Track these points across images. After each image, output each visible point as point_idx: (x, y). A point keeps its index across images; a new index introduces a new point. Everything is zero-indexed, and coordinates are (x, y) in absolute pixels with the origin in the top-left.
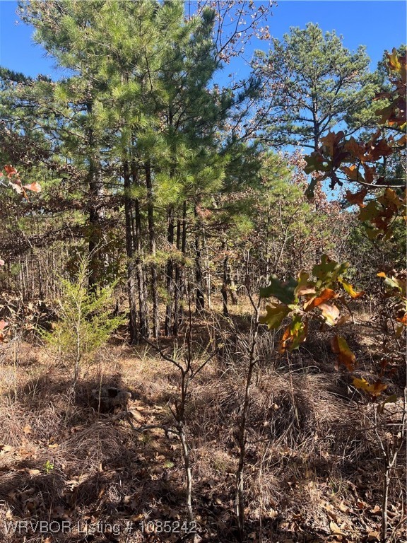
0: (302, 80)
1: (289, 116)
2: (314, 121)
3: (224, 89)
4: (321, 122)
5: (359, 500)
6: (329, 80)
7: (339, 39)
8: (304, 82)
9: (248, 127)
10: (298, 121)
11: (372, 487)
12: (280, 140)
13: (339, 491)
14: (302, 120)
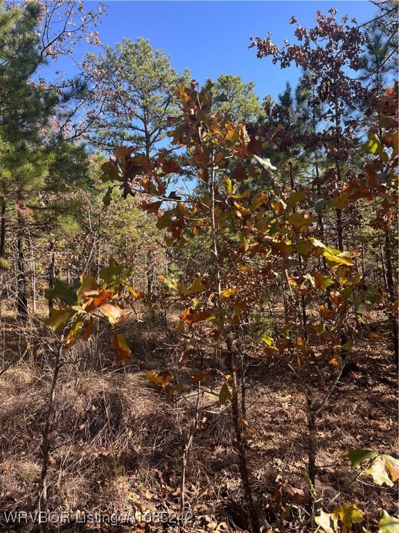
0: (134, 91)
1: (121, 124)
2: (146, 131)
3: (51, 85)
4: (152, 133)
5: (163, 486)
6: (160, 95)
7: (167, 58)
8: (136, 93)
9: (78, 128)
10: (130, 129)
11: (176, 471)
12: (113, 145)
13: (146, 480)
14: (134, 128)
